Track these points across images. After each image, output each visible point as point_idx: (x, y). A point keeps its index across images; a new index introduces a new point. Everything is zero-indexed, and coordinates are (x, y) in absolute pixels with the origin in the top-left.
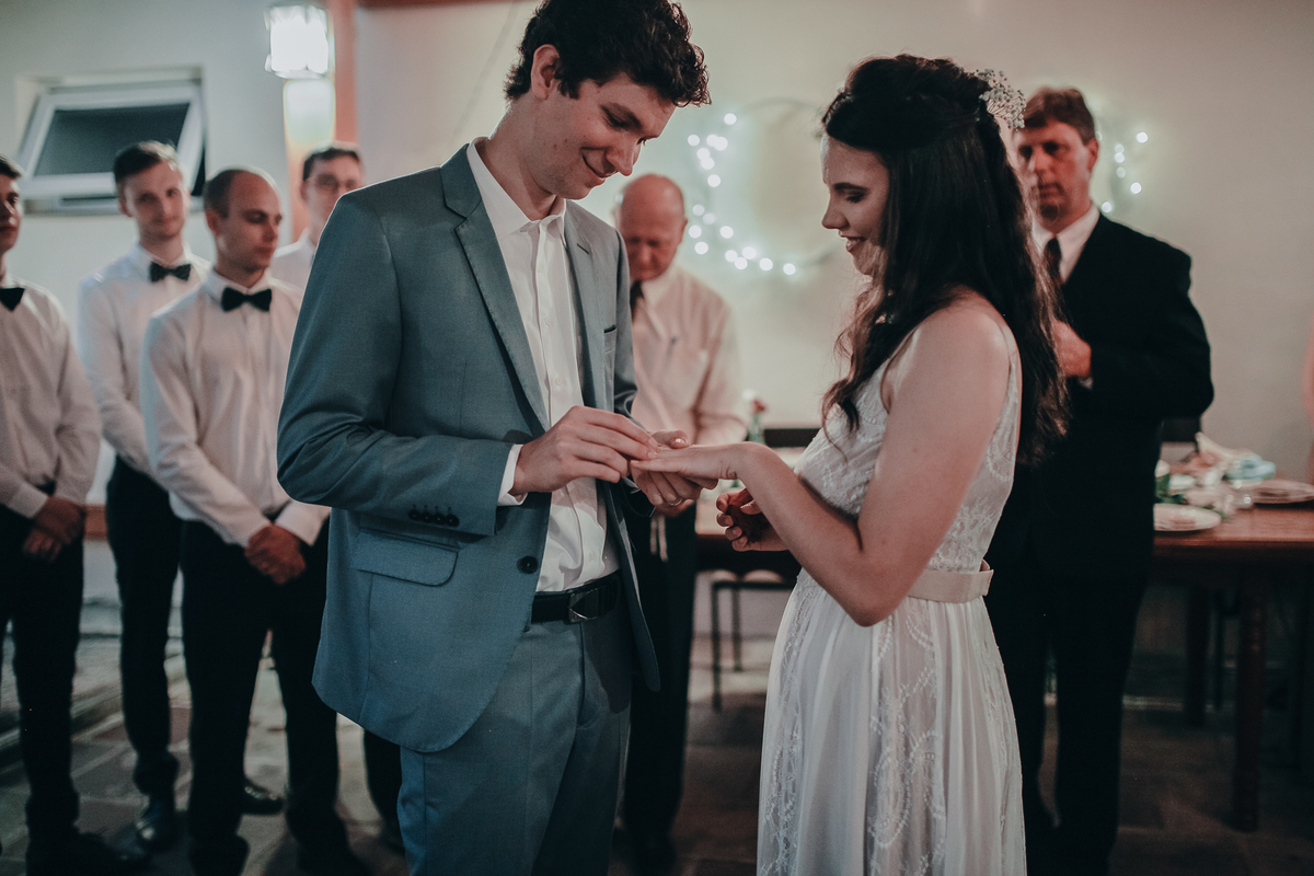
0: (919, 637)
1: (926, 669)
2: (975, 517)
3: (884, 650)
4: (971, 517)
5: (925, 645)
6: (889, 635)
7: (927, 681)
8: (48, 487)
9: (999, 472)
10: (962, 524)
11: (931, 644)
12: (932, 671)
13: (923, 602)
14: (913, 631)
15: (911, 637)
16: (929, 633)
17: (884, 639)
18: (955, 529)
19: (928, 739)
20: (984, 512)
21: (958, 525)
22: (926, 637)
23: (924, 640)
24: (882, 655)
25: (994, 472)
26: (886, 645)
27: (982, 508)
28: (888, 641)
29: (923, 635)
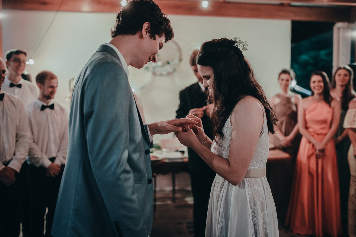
0: (258, 188)
2: (264, 153)
3: (249, 194)
5: (259, 190)
6: (250, 189)
7: (262, 199)
10: (262, 155)
11: (261, 189)
12: (262, 197)
13: (256, 178)
14: (256, 187)
15: (256, 189)
19: (264, 215)
21: (261, 156)
24: (249, 195)
25: (266, 140)
26: (250, 192)
27: (265, 150)
28: (250, 191)
29: (258, 187)
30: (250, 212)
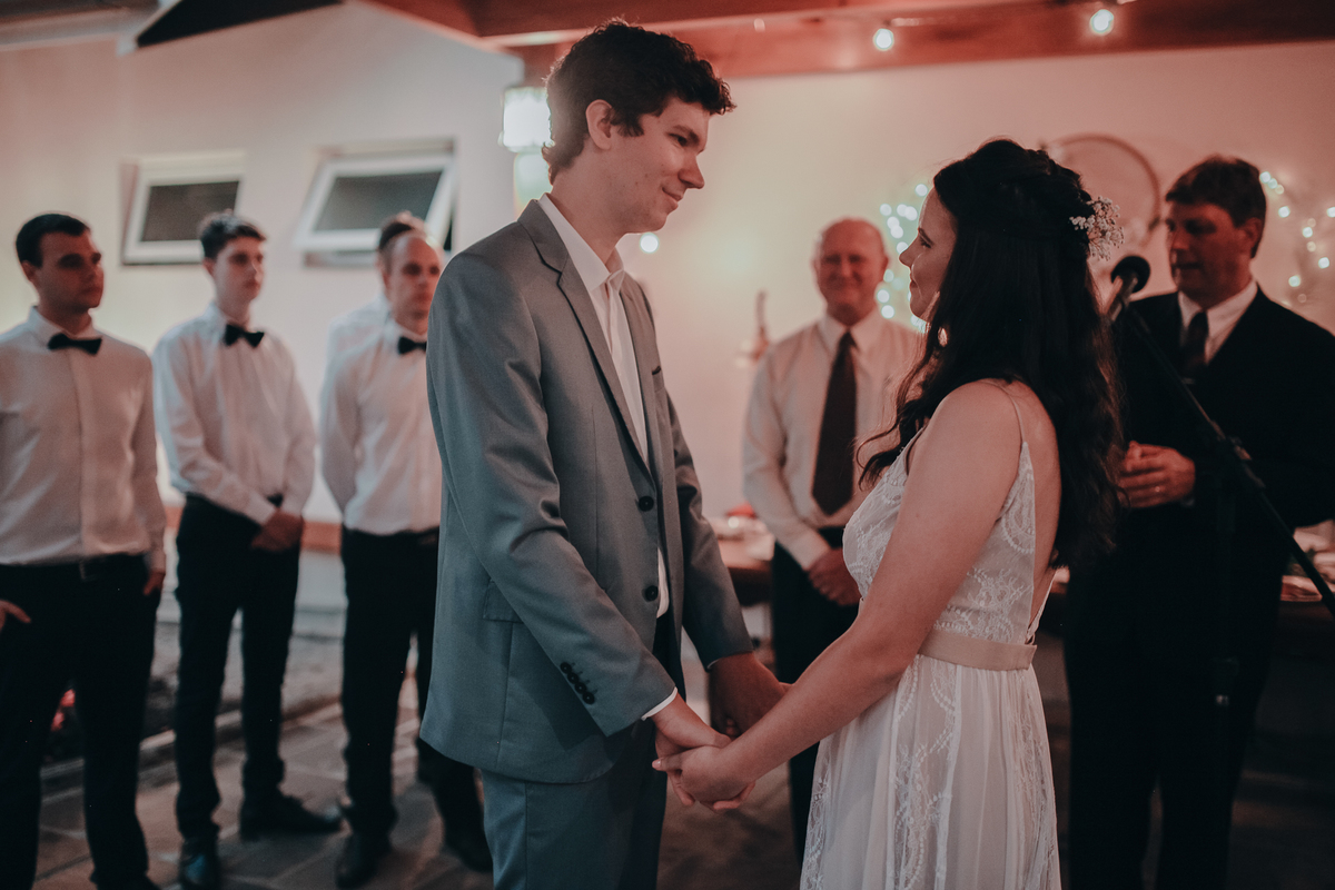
0: (941, 700)
1: (945, 732)
2: (1001, 588)
3: (905, 709)
4: (997, 587)
5: (946, 709)
6: (912, 695)
7: (945, 743)
8: (277, 500)
9: (1021, 546)
10: (987, 593)
11: (953, 708)
12: (951, 734)
13: (951, 667)
14: (937, 694)
15: (933, 700)
16: (951, 696)
17: (907, 698)
18: (981, 599)
20: (1011, 584)
21: (984, 594)
22: (949, 702)
23: (946, 703)
24: (903, 713)
25: (1015, 546)
27: (1007, 580)
28: (910, 701)
29: (946, 698)
30: (893, 773)
